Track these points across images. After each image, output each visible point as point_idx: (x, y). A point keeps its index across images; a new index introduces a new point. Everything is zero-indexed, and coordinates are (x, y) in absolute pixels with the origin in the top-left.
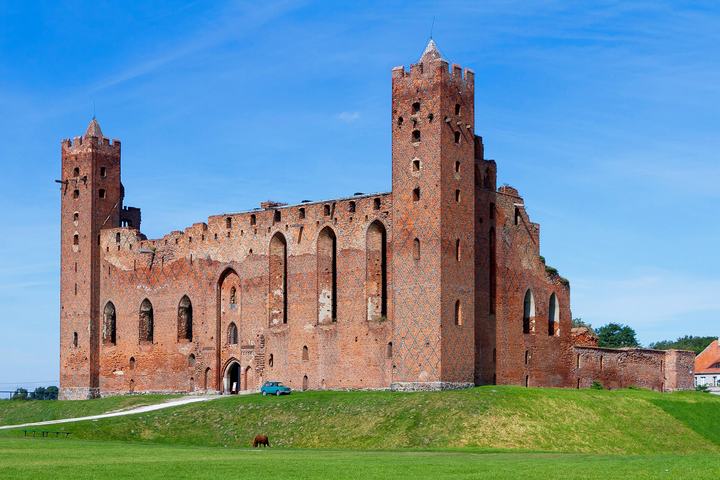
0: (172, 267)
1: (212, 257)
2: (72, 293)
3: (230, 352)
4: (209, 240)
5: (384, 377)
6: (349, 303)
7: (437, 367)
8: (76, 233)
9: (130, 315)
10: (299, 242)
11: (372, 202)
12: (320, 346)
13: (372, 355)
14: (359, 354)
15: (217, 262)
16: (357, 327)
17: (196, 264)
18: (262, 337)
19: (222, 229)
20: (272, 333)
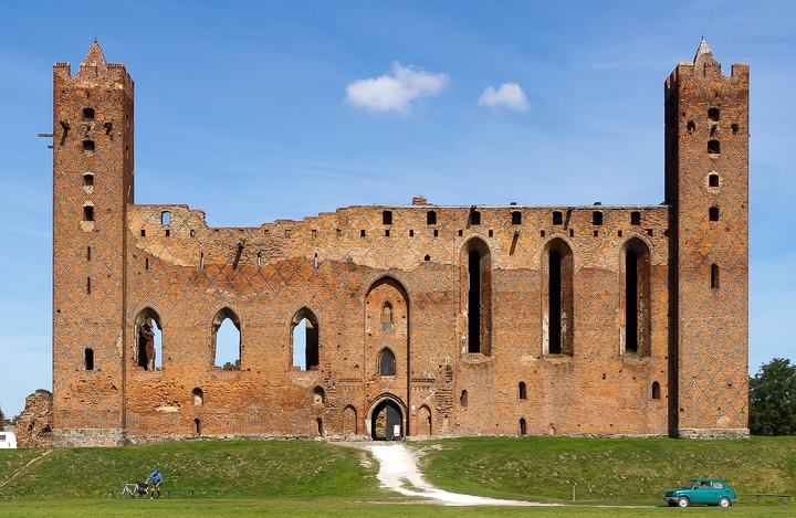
0: (279, 267)
1: (357, 261)
2: (81, 291)
3: (382, 386)
4: (350, 238)
5: (646, 421)
6: (592, 333)
7: (743, 412)
8: (90, 204)
9: (194, 329)
10: (512, 252)
11: (628, 216)
12: (547, 383)
13: (628, 395)
14: (608, 394)
15: (364, 268)
16: (605, 363)
17: (327, 268)
18: (448, 368)
19: (376, 225)
20: (465, 364)
